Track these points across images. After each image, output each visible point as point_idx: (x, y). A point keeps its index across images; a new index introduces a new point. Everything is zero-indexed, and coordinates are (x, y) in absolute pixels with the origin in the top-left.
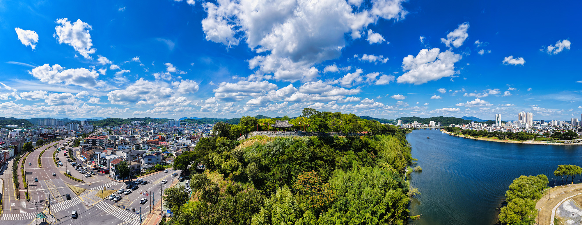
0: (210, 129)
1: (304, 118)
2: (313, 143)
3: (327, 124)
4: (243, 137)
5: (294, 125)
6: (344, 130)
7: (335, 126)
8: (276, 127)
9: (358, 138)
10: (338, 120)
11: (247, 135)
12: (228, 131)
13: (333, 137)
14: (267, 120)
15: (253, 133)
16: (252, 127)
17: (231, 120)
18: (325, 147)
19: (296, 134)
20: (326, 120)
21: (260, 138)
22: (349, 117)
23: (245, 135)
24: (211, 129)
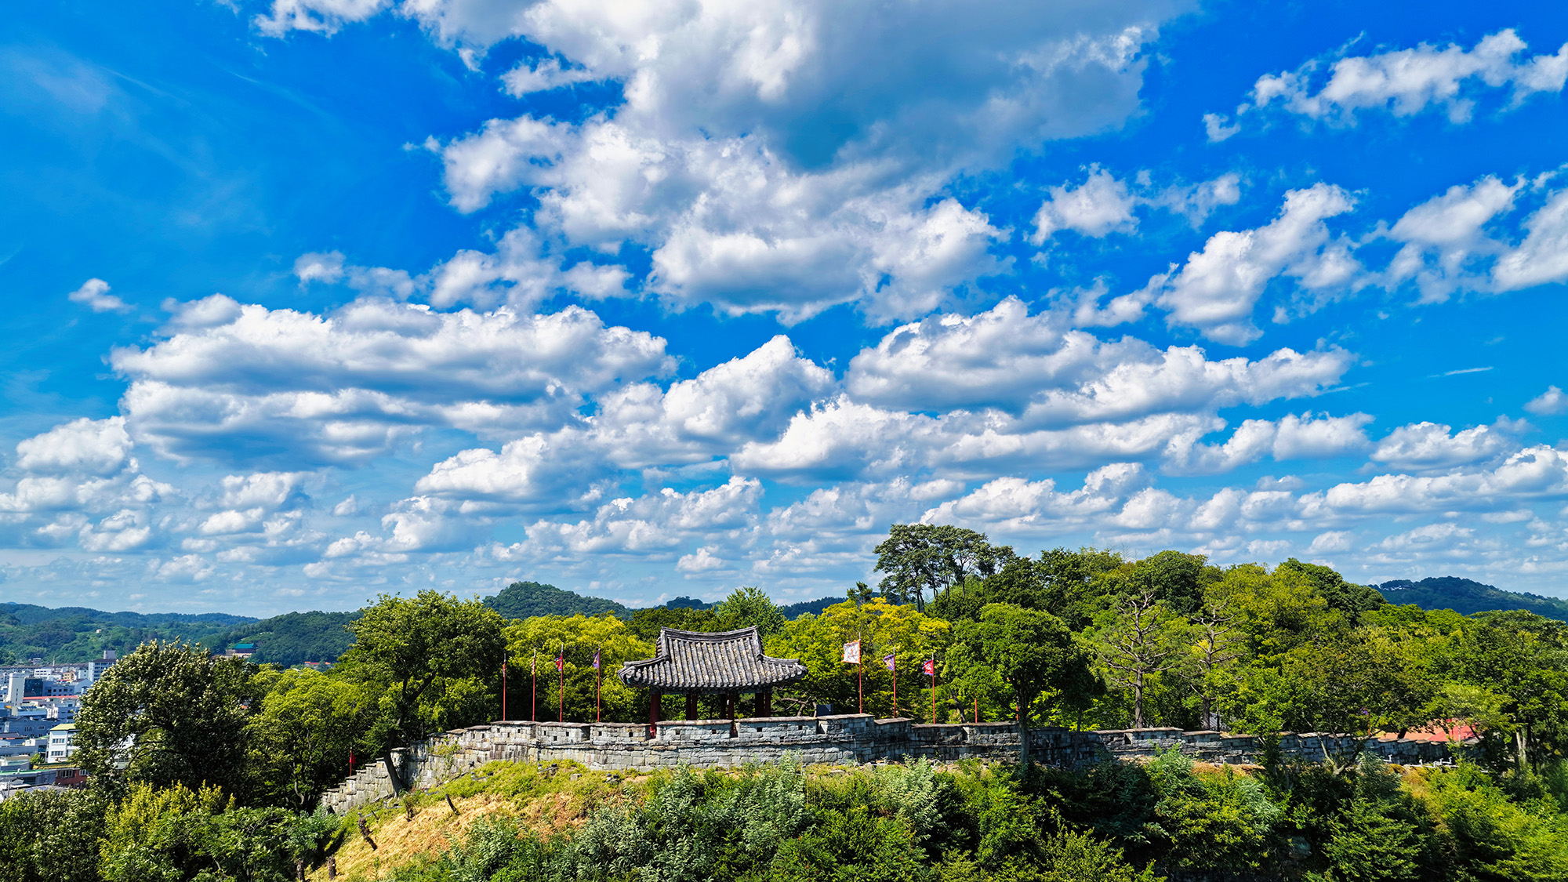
0: (53, 712)
1: (889, 612)
2: (968, 822)
3: (1083, 660)
4: (374, 779)
5: (814, 667)
6: (1238, 711)
7: (1158, 672)
8: (659, 690)
9: (1383, 789)
10: (1180, 623)
11: (407, 759)
12: (232, 729)
13: (1140, 772)
14: (591, 629)
15: (465, 738)
16: (458, 688)
17: (268, 626)
18: (1078, 855)
19: (826, 743)
20: (1081, 623)
21: (527, 788)
22: (1282, 593)
23: (396, 758)
24: (66, 715)
